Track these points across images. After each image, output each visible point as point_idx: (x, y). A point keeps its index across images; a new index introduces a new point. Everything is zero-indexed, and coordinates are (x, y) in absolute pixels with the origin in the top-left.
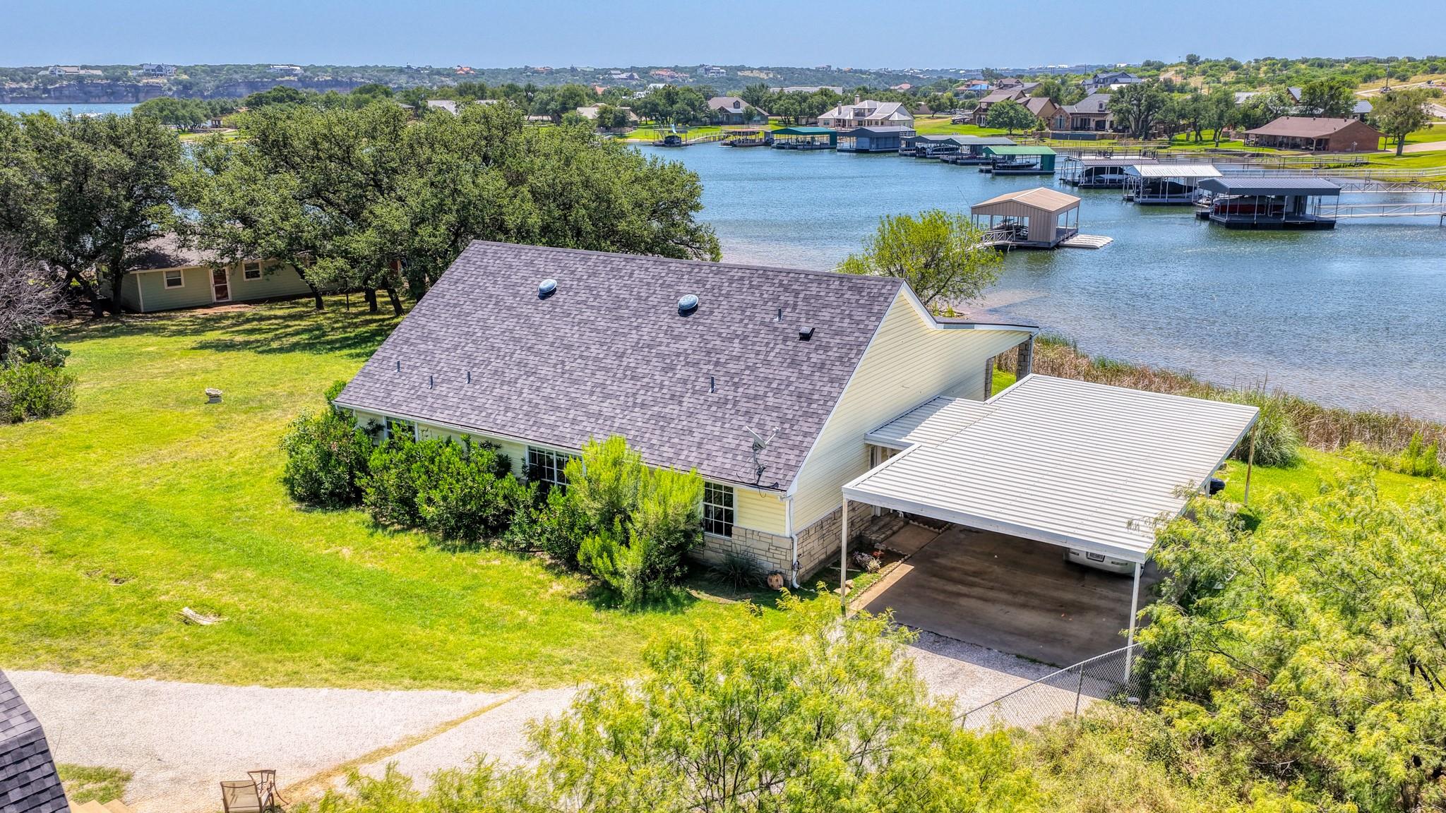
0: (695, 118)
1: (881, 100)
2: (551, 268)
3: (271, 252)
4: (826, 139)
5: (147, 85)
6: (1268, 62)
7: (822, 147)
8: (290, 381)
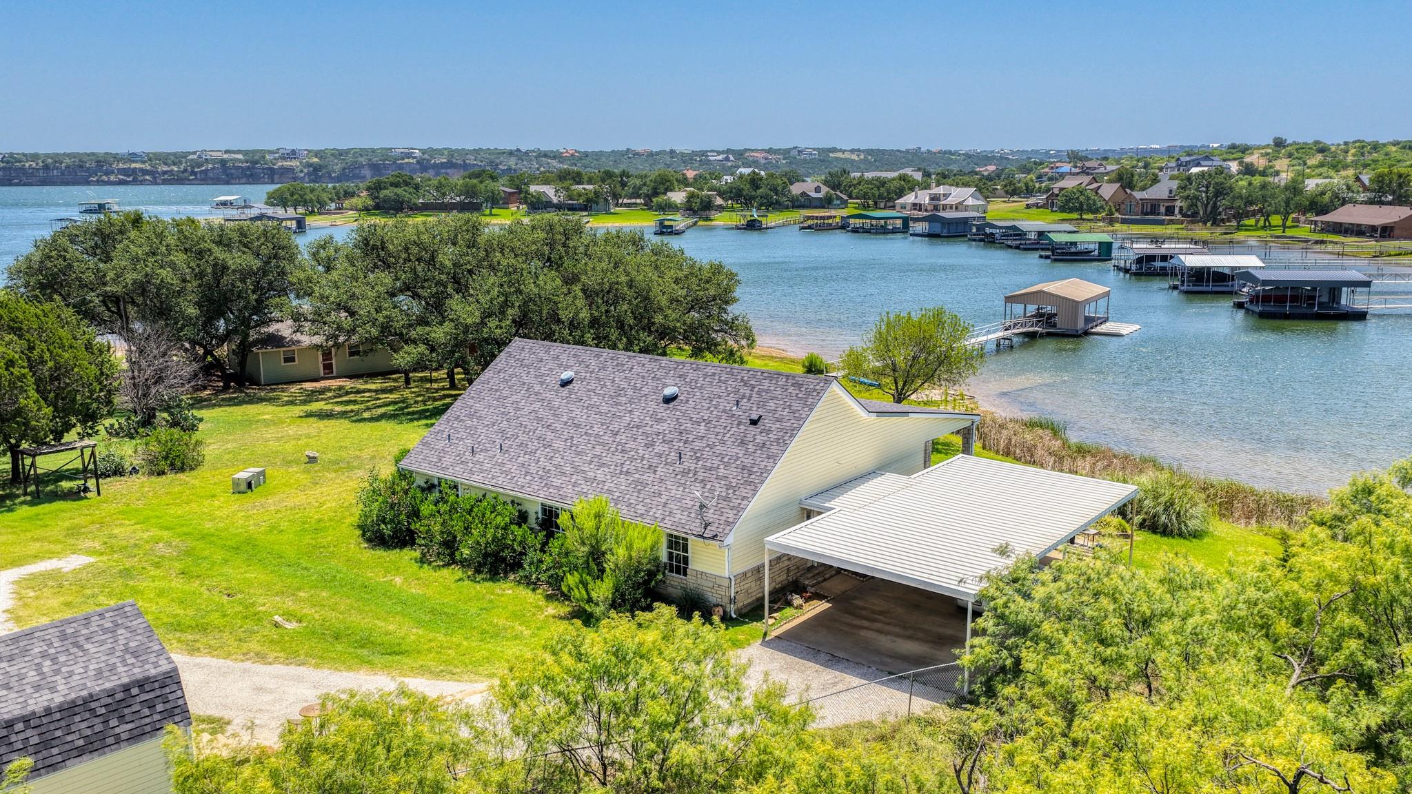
0: (777, 202)
1: (957, 185)
2: (571, 363)
3: (366, 338)
4: (899, 223)
5: (282, 168)
6: (1358, 144)
7: (895, 231)
8: (374, 446)
